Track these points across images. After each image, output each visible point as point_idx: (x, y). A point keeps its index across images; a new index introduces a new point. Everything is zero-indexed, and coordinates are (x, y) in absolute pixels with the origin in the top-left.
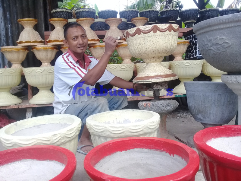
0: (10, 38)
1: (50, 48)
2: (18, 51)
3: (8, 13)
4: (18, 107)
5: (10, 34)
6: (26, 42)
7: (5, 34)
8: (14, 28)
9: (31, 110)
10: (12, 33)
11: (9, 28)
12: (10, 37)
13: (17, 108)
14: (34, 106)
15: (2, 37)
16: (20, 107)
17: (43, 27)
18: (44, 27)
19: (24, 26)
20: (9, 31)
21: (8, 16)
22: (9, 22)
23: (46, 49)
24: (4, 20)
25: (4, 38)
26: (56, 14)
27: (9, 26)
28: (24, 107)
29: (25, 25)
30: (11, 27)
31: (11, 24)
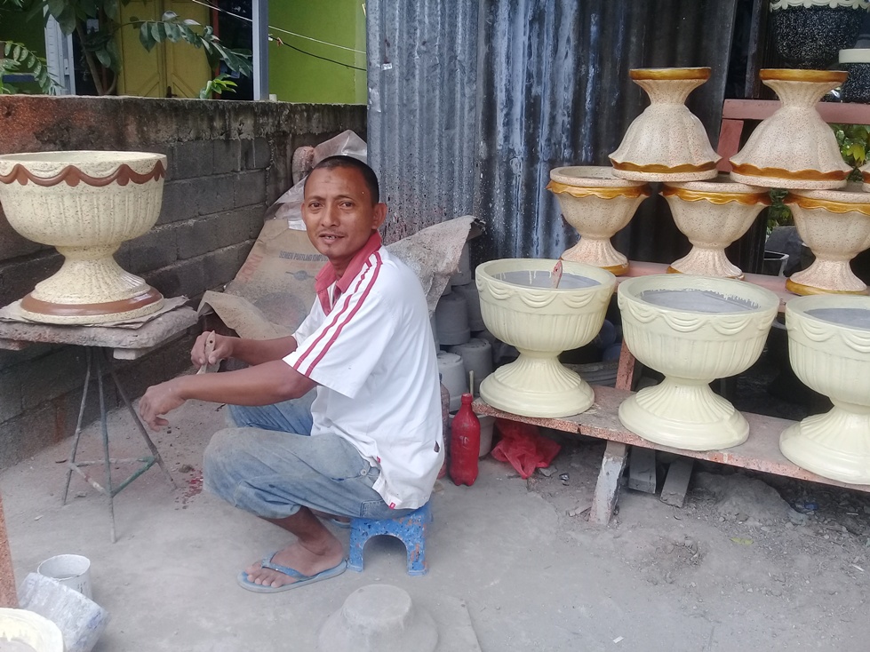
0: (588, 117)
1: (740, 198)
2: (611, 197)
3: (594, 18)
4: (579, 430)
5: (588, 105)
6: (647, 169)
7: (570, 104)
8: (607, 82)
9: (623, 449)
10: (597, 100)
11: (590, 80)
12: (586, 113)
13: (576, 431)
14: (637, 443)
15: (560, 111)
16: (585, 432)
17: (721, 77)
18: (725, 75)
19: (651, 96)
20: (589, 89)
21: (593, 29)
22: (592, 56)
23: (722, 202)
24: (576, 47)
25: (566, 119)
26: (792, 16)
27: (592, 71)
28: (599, 436)
29: (658, 92)
30: (598, 77)
31: (600, 62)
